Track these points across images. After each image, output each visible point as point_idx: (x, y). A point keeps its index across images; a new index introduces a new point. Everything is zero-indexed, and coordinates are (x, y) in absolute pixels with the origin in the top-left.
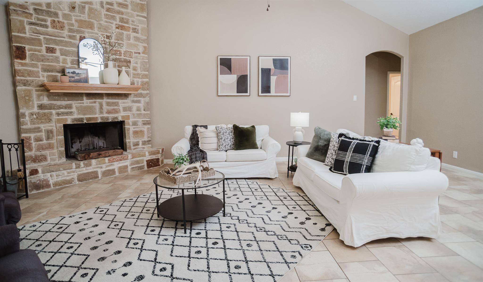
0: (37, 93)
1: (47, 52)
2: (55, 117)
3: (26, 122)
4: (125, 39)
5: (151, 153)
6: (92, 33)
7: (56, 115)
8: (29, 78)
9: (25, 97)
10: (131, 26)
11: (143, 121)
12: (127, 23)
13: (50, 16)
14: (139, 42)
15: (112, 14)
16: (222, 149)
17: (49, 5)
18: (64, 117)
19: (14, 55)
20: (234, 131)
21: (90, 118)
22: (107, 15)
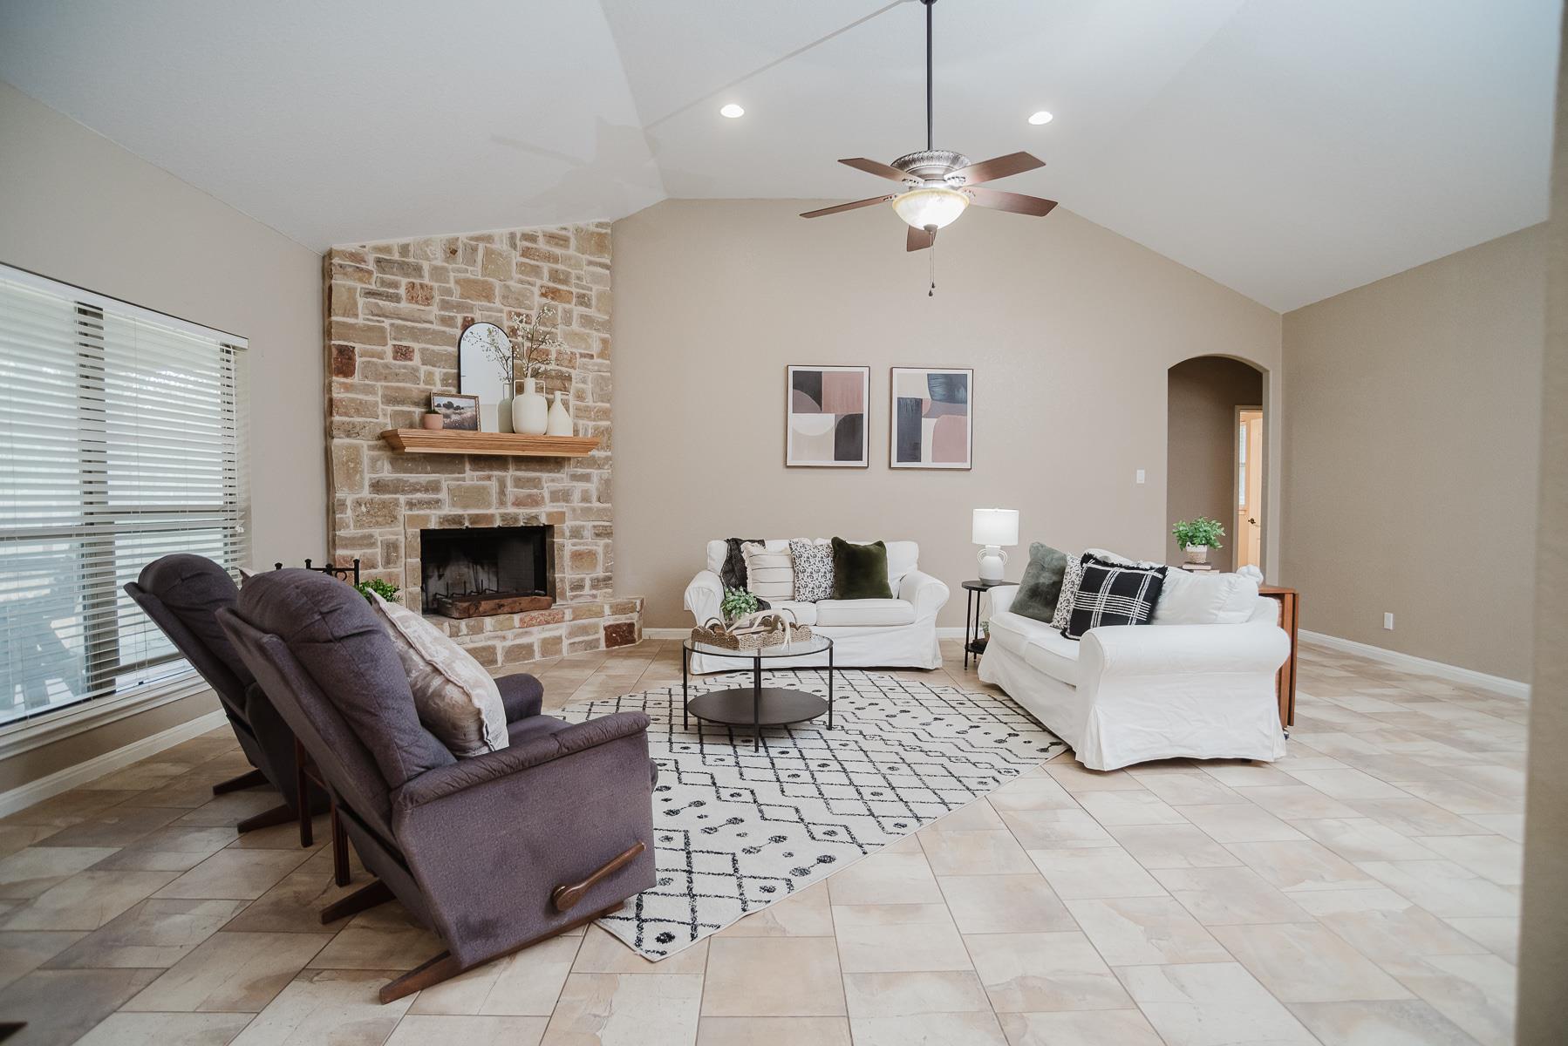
0: (372, 453)
1: (395, 358)
2: (403, 512)
3: (347, 521)
4: (559, 321)
5: (618, 609)
6: (490, 309)
7: (407, 508)
8: (357, 419)
9: (347, 461)
10: (575, 290)
11: (594, 527)
12: (565, 282)
13: (407, 275)
14: (591, 329)
15: (532, 262)
16: (804, 598)
17: (404, 249)
18: (422, 512)
19: (333, 366)
20: (835, 553)
21: (477, 515)
22: (523, 264)
